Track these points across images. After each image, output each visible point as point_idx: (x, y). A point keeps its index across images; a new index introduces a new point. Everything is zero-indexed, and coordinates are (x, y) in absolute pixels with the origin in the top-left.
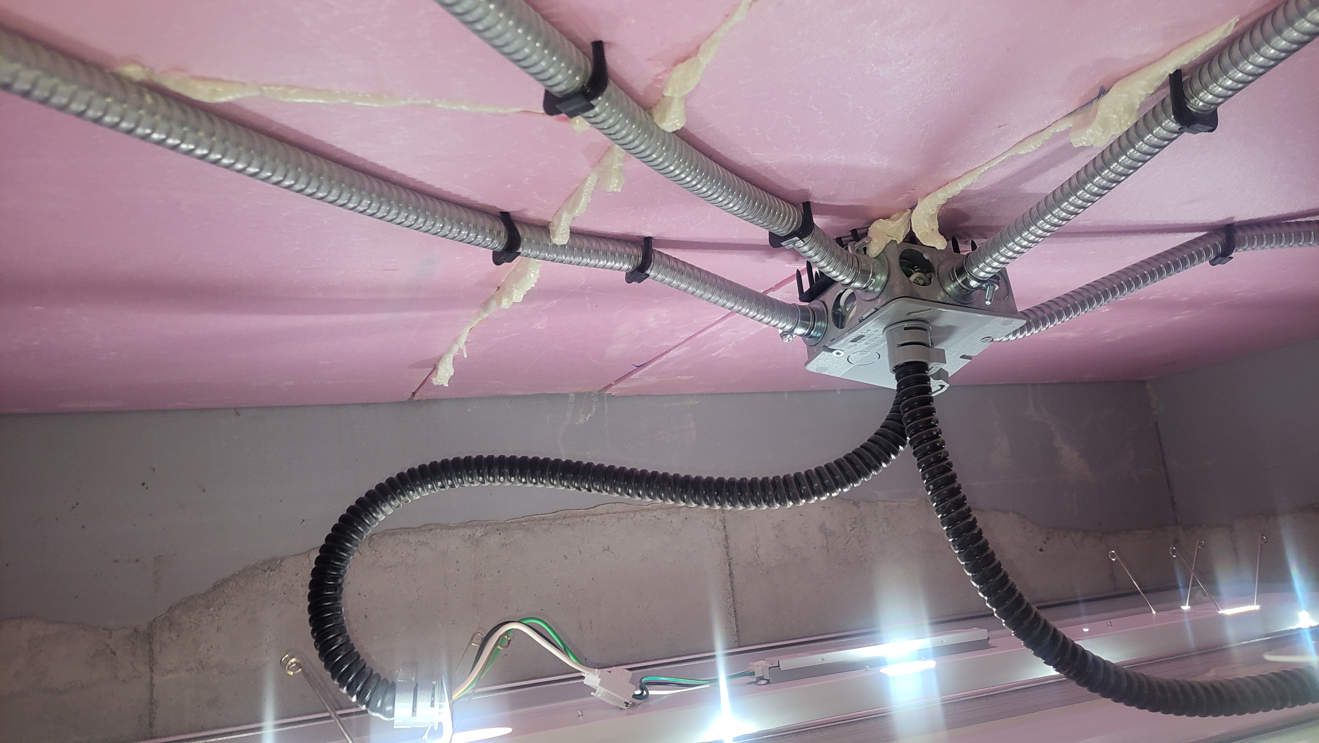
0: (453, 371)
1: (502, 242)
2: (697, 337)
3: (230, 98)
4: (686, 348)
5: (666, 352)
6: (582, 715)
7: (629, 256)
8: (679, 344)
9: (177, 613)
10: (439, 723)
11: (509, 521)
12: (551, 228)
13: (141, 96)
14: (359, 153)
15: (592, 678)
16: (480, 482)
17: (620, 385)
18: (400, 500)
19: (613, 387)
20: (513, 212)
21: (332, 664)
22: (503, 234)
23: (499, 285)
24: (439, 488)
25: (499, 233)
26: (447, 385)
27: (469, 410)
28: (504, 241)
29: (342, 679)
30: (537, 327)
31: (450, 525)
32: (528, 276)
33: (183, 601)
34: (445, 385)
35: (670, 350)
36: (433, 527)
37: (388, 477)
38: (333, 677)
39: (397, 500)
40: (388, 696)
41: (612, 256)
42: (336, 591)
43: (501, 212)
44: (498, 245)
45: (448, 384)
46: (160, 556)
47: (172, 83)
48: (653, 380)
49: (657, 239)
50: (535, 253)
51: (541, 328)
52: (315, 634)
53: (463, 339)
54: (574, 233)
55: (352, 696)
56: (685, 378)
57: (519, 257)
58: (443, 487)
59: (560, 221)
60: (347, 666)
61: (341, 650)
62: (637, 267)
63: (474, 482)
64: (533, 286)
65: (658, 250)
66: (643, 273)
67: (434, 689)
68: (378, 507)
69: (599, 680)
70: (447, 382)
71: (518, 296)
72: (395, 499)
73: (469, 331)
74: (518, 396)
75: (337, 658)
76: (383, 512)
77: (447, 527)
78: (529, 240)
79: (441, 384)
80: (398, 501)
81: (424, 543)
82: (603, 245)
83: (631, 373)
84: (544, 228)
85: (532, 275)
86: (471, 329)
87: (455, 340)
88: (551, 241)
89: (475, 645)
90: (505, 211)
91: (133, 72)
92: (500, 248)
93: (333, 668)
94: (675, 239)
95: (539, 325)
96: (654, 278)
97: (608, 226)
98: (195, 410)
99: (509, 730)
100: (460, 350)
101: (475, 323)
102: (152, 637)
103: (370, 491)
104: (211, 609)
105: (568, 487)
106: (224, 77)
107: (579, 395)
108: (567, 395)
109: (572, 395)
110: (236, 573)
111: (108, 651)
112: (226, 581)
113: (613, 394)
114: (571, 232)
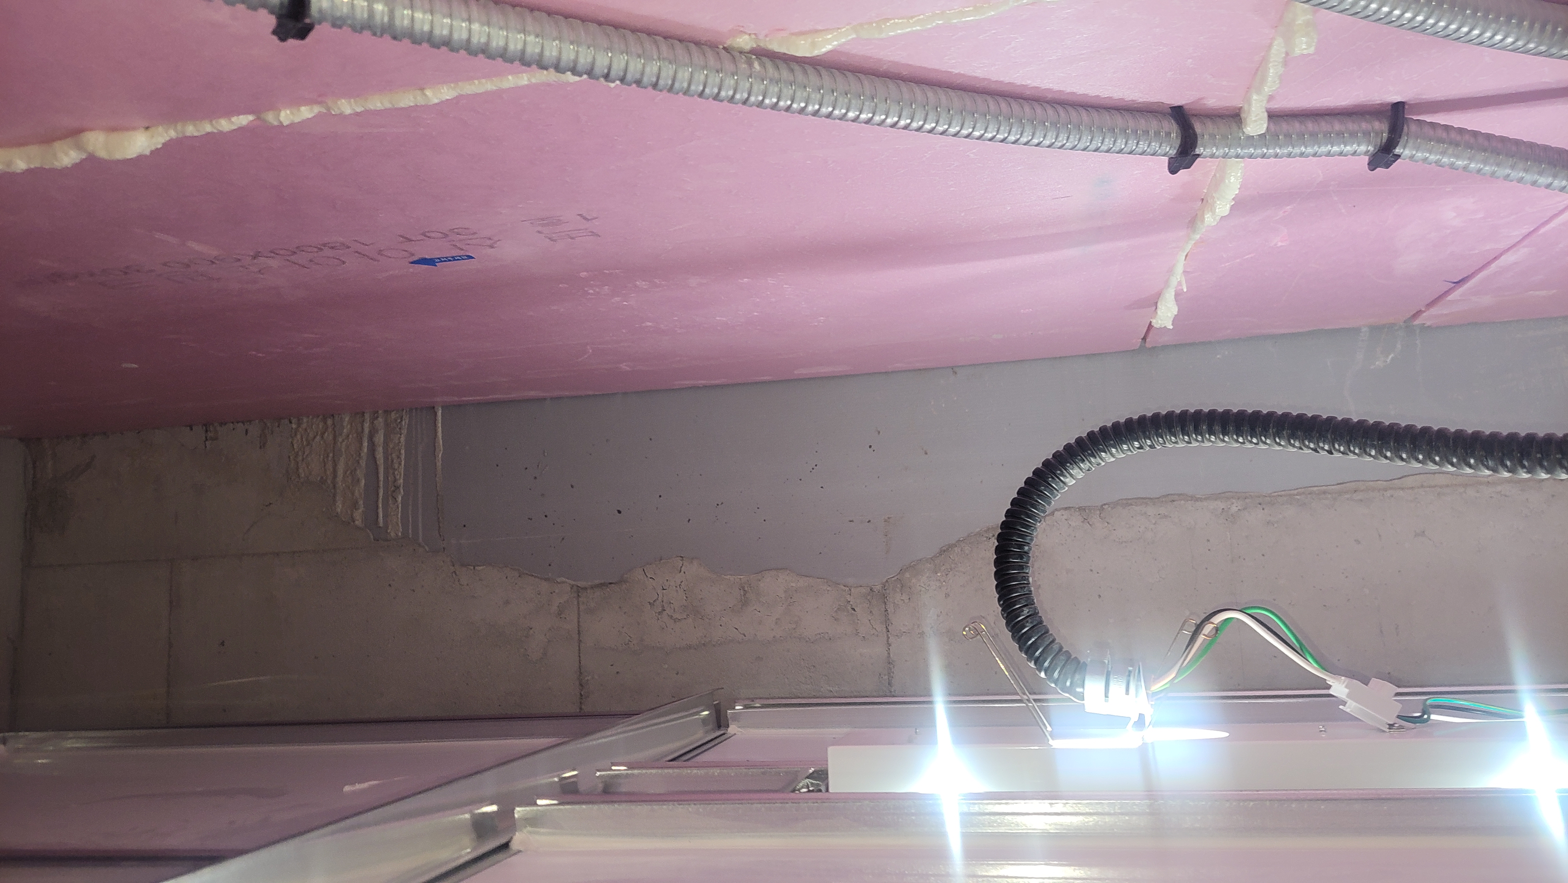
0: (1177, 310)
1: (1174, 145)
2: (1540, 232)
3: (829, 47)
4: (1526, 250)
5: (1496, 258)
6: (1325, 731)
7: (1366, 134)
8: (1514, 245)
9: (907, 575)
10: (1140, 714)
11: (1276, 494)
12: (1243, 115)
13: (750, 64)
14: (979, 73)
15: (1339, 687)
16: (1185, 441)
17: (1434, 311)
18: (1090, 462)
19: (1424, 314)
20: (1187, 104)
21: (1018, 636)
22: (1173, 135)
23: (1202, 197)
24: (1136, 449)
25: (1168, 134)
26: (1171, 327)
27: (1218, 356)
28: (1177, 143)
29: (1029, 651)
30: (1276, 245)
31: (1198, 496)
32: (1227, 181)
33: (912, 564)
34: (1168, 328)
35: (1501, 255)
36: (1176, 497)
37: (1077, 436)
38: (1021, 649)
39: (1086, 462)
40: (1077, 677)
41: (1340, 137)
42: (1021, 559)
43: (1170, 108)
44: (1171, 149)
45: (1173, 324)
46: (889, 518)
47: (776, 47)
48: (1487, 300)
49: (1412, 102)
50: (1221, 151)
51: (1283, 244)
52: (1001, 602)
53: (1180, 268)
54: (1274, 116)
55: (1040, 672)
56: (1543, 293)
57: (1198, 159)
58: (1141, 448)
59: (1250, 105)
60: (1033, 640)
61: (1027, 622)
62: (1380, 147)
63: (1177, 441)
64: (1237, 193)
65: (1415, 118)
66: (1389, 154)
67: (1129, 676)
68: (1066, 470)
69: (1347, 691)
70: (1171, 323)
71: (1223, 207)
72: (1084, 461)
73: (1184, 258)
74: (1283, 335)
75: (1023, 629)
76: (1071, 475)
77: (1194, 499)
78: (1213, 136)
79: (1163, 326)
80: (1088, 464)
81: (1165, 516)
82: (1324, 126)
83: (1447, 293)
84: (1235, 117)
85: (1232, 179)
86: (1186, 256)
87: (1171, 271)
88: (1244, 133)
89: (1187, 633)
90: (1176, 105)
91: (744, 42)
92: (1173, 152)
93: (1021, 639)
94: (1443, 99)
95: (1279, 241)
96: (1412, 157)
97: (1329, 99)
98: (915, 370)
99: (1227, 734)
100: (1180, 283)
101: (1189, 247)
102: (886, 597)
103: (1058, 451)
104: (939, 574)
105: (1301, 448)
106: (820, 28)
107: (1376, 329)
108: (1357, 330)
109: (1364, 330)
110: (961, 539)
111: (849, 608)
112: (951, 546)
113: (1428, 323)
114: (1269, 116)
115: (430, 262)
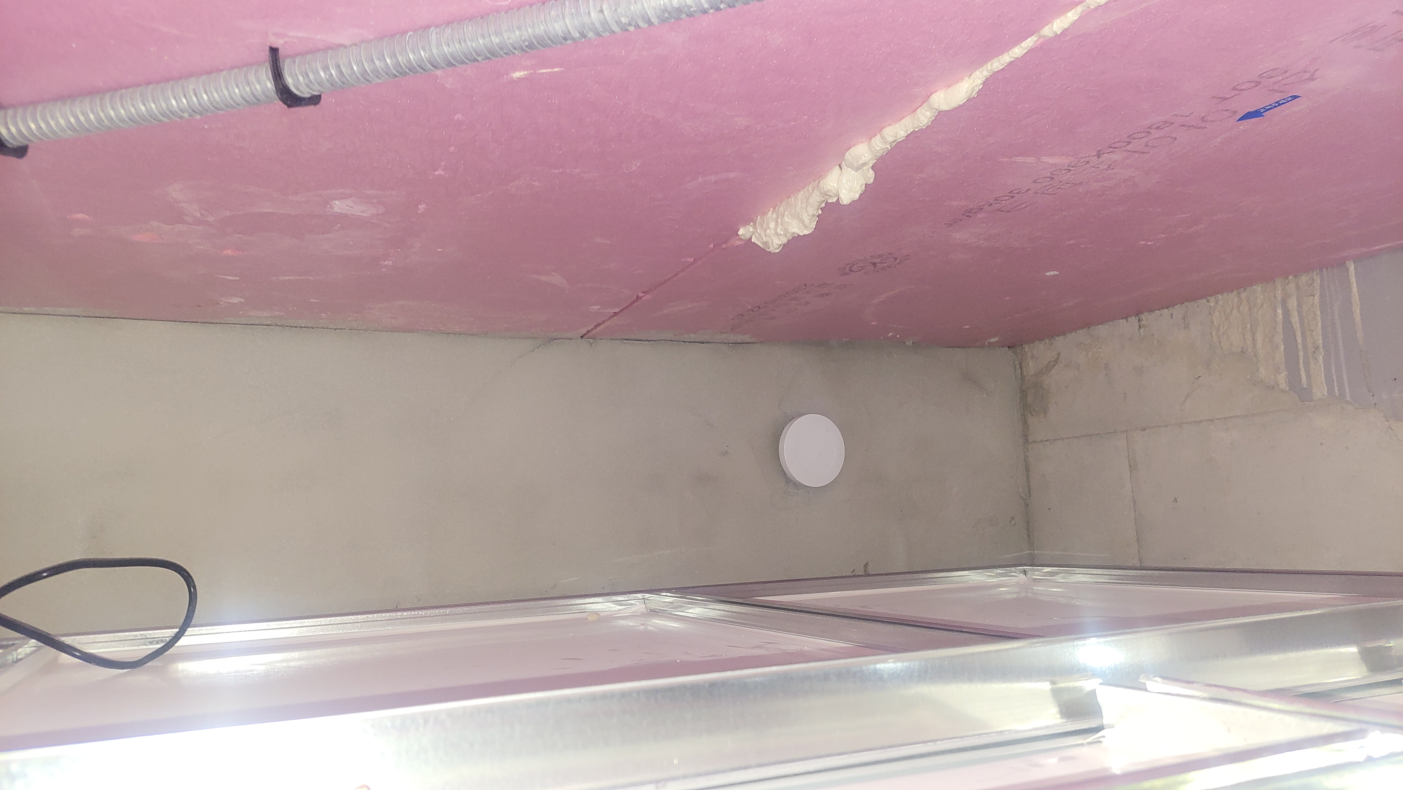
115: (1255, 114)
